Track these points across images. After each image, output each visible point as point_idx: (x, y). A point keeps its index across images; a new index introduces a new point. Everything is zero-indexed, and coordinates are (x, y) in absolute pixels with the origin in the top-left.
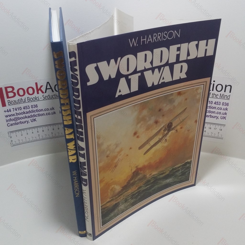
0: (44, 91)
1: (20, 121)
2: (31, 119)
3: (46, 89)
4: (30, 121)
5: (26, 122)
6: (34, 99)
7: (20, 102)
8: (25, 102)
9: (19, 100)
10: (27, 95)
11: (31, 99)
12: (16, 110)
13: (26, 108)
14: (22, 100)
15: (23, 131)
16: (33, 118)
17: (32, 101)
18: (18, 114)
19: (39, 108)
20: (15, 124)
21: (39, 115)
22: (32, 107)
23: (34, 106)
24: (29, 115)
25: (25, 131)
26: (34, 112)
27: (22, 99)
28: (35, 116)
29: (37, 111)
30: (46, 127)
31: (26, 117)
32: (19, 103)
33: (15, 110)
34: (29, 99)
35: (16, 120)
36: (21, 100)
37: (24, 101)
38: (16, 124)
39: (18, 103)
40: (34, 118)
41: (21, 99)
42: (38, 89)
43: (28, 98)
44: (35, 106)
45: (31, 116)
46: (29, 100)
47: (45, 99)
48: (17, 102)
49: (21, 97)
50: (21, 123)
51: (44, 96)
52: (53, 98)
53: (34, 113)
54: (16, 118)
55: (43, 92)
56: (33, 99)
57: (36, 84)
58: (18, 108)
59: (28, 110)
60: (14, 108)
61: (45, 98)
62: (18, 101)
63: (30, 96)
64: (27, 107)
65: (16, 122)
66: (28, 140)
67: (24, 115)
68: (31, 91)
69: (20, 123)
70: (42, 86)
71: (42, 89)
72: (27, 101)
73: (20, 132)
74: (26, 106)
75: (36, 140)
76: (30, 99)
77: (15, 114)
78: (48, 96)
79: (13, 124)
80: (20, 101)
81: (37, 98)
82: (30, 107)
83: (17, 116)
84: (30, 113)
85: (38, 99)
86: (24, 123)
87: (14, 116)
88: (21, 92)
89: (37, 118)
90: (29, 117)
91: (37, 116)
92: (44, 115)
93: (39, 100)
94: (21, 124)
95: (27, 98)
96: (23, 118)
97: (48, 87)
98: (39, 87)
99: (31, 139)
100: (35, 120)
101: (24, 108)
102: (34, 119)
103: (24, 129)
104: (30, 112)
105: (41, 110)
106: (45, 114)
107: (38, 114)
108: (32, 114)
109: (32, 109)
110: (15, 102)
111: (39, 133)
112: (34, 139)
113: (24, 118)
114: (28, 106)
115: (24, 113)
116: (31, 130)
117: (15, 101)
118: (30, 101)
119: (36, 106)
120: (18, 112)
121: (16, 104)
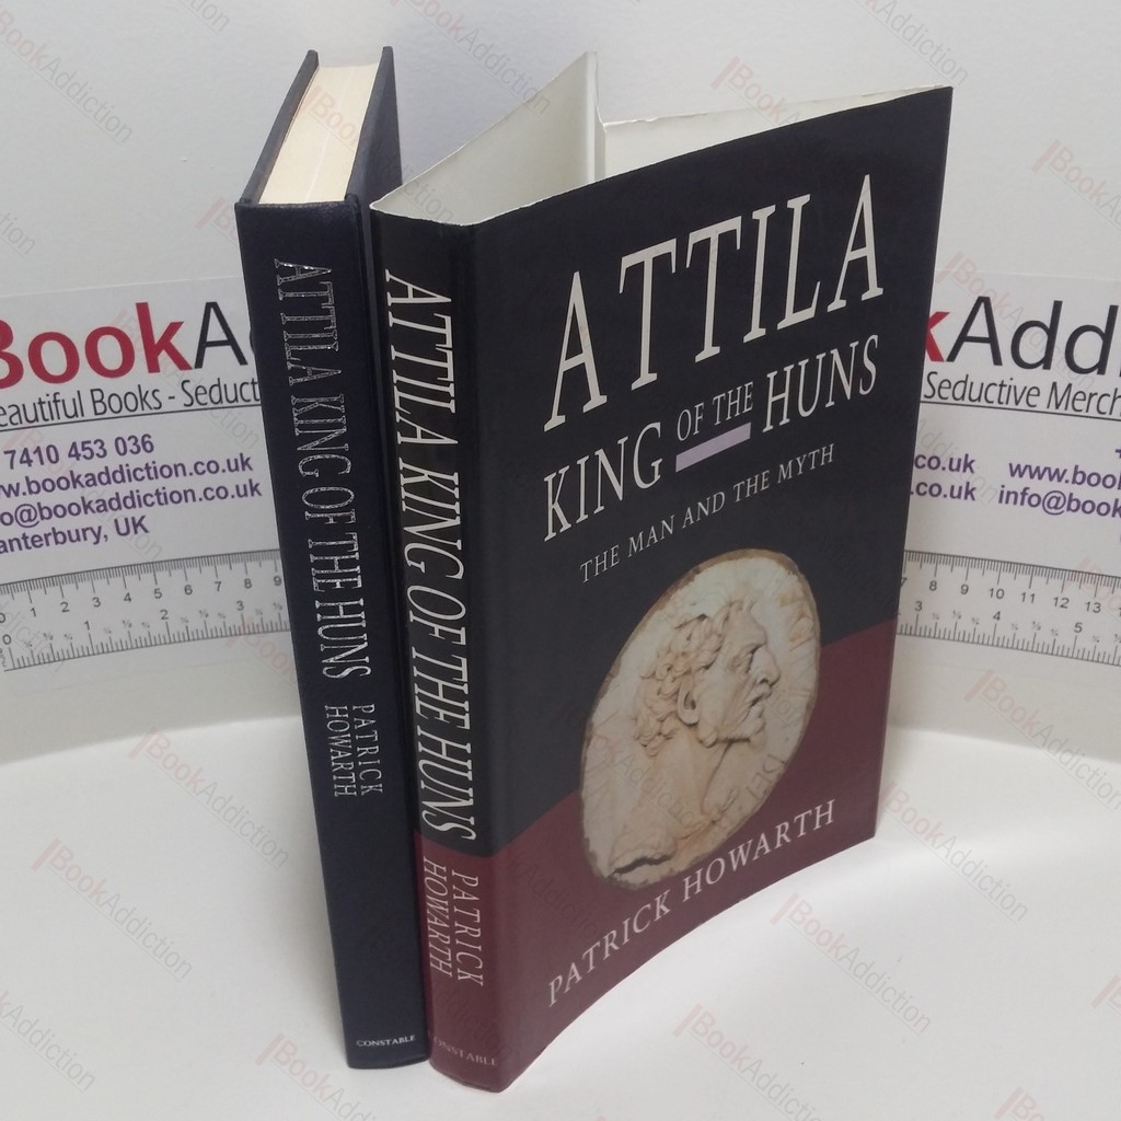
0: (191, 359)
1: (53, 529)
2: (116, 521)
3: (204, 344)
4: (108, 529)
5: (89, 533)
6: (131, 402)
7: (47, 416)
8: (76, 414)
9: (41, 403)
10: (86, 377)
11: (115, 404)
12: (29, 462)
13: (88, 453)
14: (60, 405)
15: (69, 588)
16: (130, 513)
17: (117, 414)
18: (41, 486)
19: (160, 457)
20: (22, 542)
21: (162, 497)
22: (122, 450)
23: (133, 440)
24: (106, 492)
25: (85, 586)
26: (133, 475)
27: (58, 397)
28: (136, 500)
29: (152, 471)
30: (205, 569)
31: (87, 507)
32: (41, 422)
33: (22, 462)
34: (101, 401)
35: (30, 520)
36: (53, 405)
37: (71, 412)
38: (30, 544)
39: (36, 419)
40: (137, 513)
41: (51, 398)
42: (156, 341)
43: (97, 396)
44: (140, 443)
45: (118, 499)
46: (100, 407)
47: (195, 405)
48: (31, 416)
49: (52, 388)
50: (60, 538)
51: (190, 388)
52: (241, 402)
53: (134, 485)
54: (29, 511)
55: (182, 364)
56: (123, 403)
57: (143, 310)
58: (38, 450)
59: (96, 466)
60: (13, 452)
61: (194, 398)
62: (38, 407)
63: (109, 385)
64: (91, 446)
65: (30, 533)
66: (99, 638)
67: (73, 495)
68: (110, 352)
69: (51, 539)
70: (174, 328)
71: (175, 341)
72: (89, 413)
73: (54, 591)
74: (83, 443)
75: (151, 643)
76: (106, 400)
77: (24, 488)
78: (216, 389)
79: (10, 541)
80: (46, 407)
81: (150, 394)
82: (109, 446)
83: (32, 500)
84: (109, 482)
85: (155, 404)
86: (78, 539)
87: (17, 494)
88: (54, 359)
89: (153, 515)
90: (104, 506)
91: (149, 500)
92: (194, 500)
93: (158, 410)
94: (57, 542)
95: (92, 391)
96: (67, 510)
97: (216, 332)
98: (158, 333)
99: (120, 634)
100: (138, 525)
101: (74, 453)
102: (133, 519)
103: (74, 577)
104: (109, 477)
105: (176, 469)
106: (199, 494)
107: (158, 493)
108: (124, 489)
109: (123, 460)
110: (18, 412)
111: (161, 604)
112: (139, 632)
113: (74, 509)
114: (99, 444)
115: (76, 481)
116: (117, 581)
117: (19, 410)
118: (109, 414)
119: (145, 444)
120: (38, 472)
121: (25, 424)
